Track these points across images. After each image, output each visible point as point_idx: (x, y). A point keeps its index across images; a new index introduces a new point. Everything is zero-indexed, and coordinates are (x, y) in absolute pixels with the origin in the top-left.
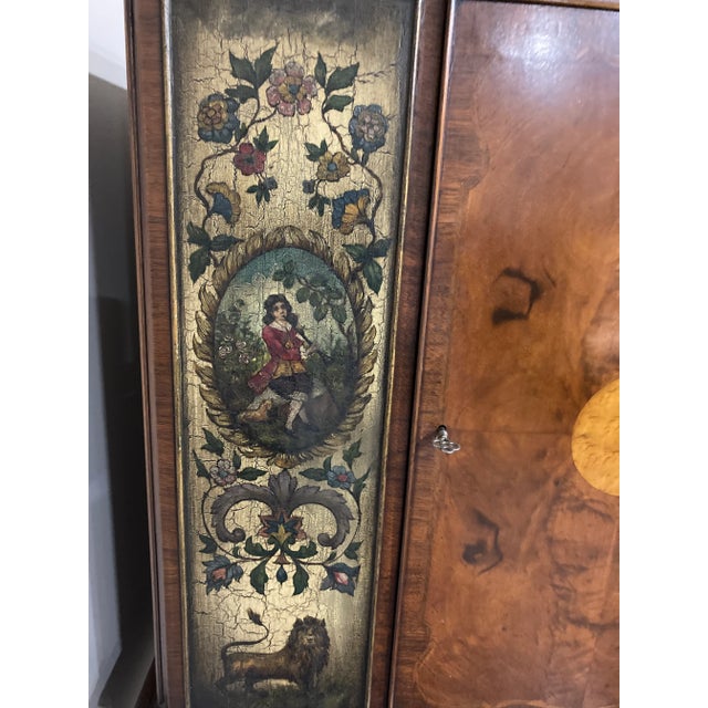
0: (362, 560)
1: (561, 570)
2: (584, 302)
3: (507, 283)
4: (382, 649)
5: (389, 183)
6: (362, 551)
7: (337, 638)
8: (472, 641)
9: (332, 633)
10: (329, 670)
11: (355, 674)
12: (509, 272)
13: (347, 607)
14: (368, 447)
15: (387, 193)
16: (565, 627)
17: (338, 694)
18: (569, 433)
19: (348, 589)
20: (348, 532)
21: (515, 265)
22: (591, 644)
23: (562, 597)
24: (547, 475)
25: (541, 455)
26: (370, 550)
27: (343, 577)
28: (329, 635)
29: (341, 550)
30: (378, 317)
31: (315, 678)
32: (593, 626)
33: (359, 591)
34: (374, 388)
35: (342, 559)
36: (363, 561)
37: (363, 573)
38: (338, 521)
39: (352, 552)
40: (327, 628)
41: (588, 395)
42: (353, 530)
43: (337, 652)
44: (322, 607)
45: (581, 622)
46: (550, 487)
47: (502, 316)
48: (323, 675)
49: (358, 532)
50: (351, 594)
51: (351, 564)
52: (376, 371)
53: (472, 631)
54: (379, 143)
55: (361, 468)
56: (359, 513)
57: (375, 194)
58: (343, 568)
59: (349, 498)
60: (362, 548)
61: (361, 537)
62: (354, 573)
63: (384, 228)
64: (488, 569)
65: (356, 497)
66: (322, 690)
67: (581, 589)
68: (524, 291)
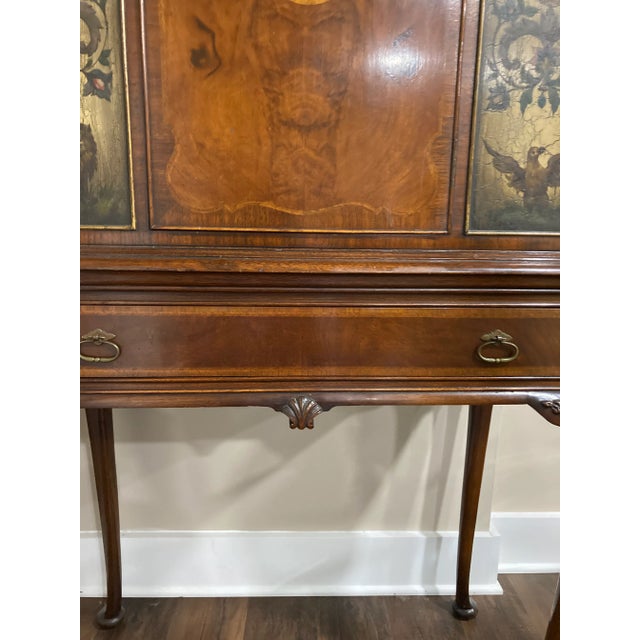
0: (113, 67)
1: (267, 75)
6: (112, 57)
7: (102, 144)
8: (209, 144)
9: (98, 138)
10: (99, 175)
11: (120, 179)
13: (106, 112)
16: (279, 128)
17: (109, 199)
19: (105, 94)
20: (99, 40)
22: (301, 144)
26: (118, 57)
27: (100, 83)
28: (95, 140)
29: (96, 56)
31: (89, 184)
32: (300, 128)
33: (114, 96)
35: (97, 66)
36: (113, 69)
37: (116, 80)
38: (90, 30)
39: (104, 59)
40: (93, 133)
42: (103, 39)
43: (103, 157)
44: (87, 112)
45: (290, 124)
48: (94, 181)
49: (106, 42)
50: (109, 100)
51: (105, 70)
53: (208, 133)
56: (107, 23)
58: (98, 74)
59: (97, 9)
60: (112, 55)
61: (111, 46)
62: (108, 79)
64: (211, 73)
65: (103, 7)
66: (95, 195)
67: (287, 93)
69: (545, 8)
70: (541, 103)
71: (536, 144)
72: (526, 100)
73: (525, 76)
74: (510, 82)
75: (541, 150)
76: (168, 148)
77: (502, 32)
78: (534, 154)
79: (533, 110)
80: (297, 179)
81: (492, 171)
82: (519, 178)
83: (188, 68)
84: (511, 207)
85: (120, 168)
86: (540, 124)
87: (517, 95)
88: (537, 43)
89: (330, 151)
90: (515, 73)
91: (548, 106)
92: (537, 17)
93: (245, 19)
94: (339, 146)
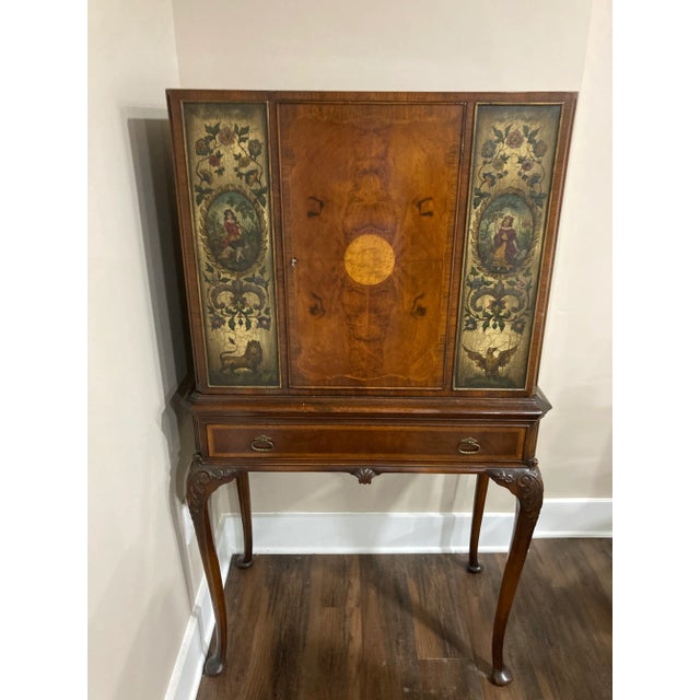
1: (348, 316)
2: (340, 208)
3: (311, 201)
4: (284, 353)
5: (264, 167)
7: (265, 350)
8: (318, 349)
10: (263, 363)
11: (273, 365)
12: (313, 198)
13: (267, 335)
14: (268, 267)
15: (264, 170)
16: (354, 342)
18: (343, 259)
19: (267, 328)
20: (264, 303)
21: (311, 194)
22: (366, 348)
23: (352, 328)
24: (337, 277)
25: (334, 269)
26: (274, 311)
27: (265, 322)
29: (263, 311)
30: (266, 217)
31: (258, 367)
32: (365, 341)
33: (272, 328)
34: (268, 245)
35: (264, 315)
36: (272, 316)
37: (272, 321)
38: (260, 299)
39: (267, 312)
41: (348, 244)
42: (266, 303)
43: (266, 355)
44: (258, 336)
45: (360, 339)
46: (339, 282)
47: (311, 214)
49: (268, 303)
50: (269, 330)
51: (267, 317)
52: (268, 238)
53: (318, 344)
54: (259, 153)
55: (266, 277)
56: (268, 295)
57: (260, 171)
58: (264, 319)
59: (263, 289)
60: (271, 310)
61: (270, 305)
62: (269, 320)
63: (265, 184)
64: (320, 317)
65: (266, 288)
66: (261, 373)
67: (359, 325)
68: (318, 204)
69: (496, 281)
70: (495, 327)
71: (492, 346)
72: (485, 326)
73: (486, 315)
74: (477, 317)
75: (495, 349)
76: (299, 351)
77: (472, 294)
78: (490, 352)
79: (490, 330)
80: (363, 364)
81: (468, 360)
82: (482, 363)
83: (309, 316)
84: (478, 376)
85: (274, 360)
86: (494, 337)
87: (481, 323)
88: (492, 299)
89: (380, 351)
90: (480, 314)
91: (498, 328)
92: (492, 286)
93: (337, 292)
94: (385, 349)
